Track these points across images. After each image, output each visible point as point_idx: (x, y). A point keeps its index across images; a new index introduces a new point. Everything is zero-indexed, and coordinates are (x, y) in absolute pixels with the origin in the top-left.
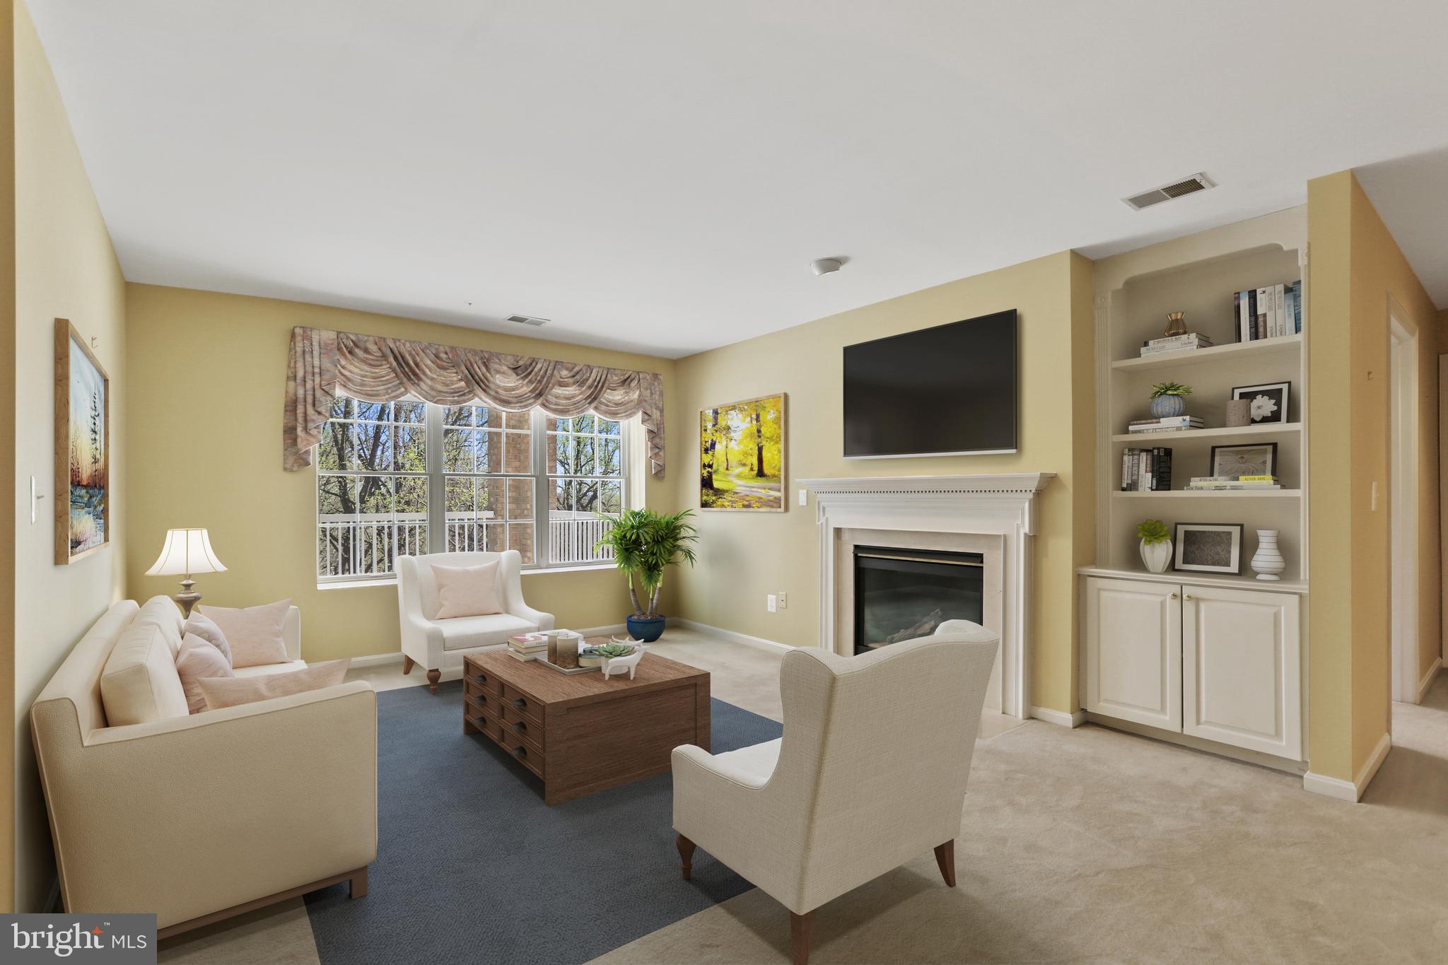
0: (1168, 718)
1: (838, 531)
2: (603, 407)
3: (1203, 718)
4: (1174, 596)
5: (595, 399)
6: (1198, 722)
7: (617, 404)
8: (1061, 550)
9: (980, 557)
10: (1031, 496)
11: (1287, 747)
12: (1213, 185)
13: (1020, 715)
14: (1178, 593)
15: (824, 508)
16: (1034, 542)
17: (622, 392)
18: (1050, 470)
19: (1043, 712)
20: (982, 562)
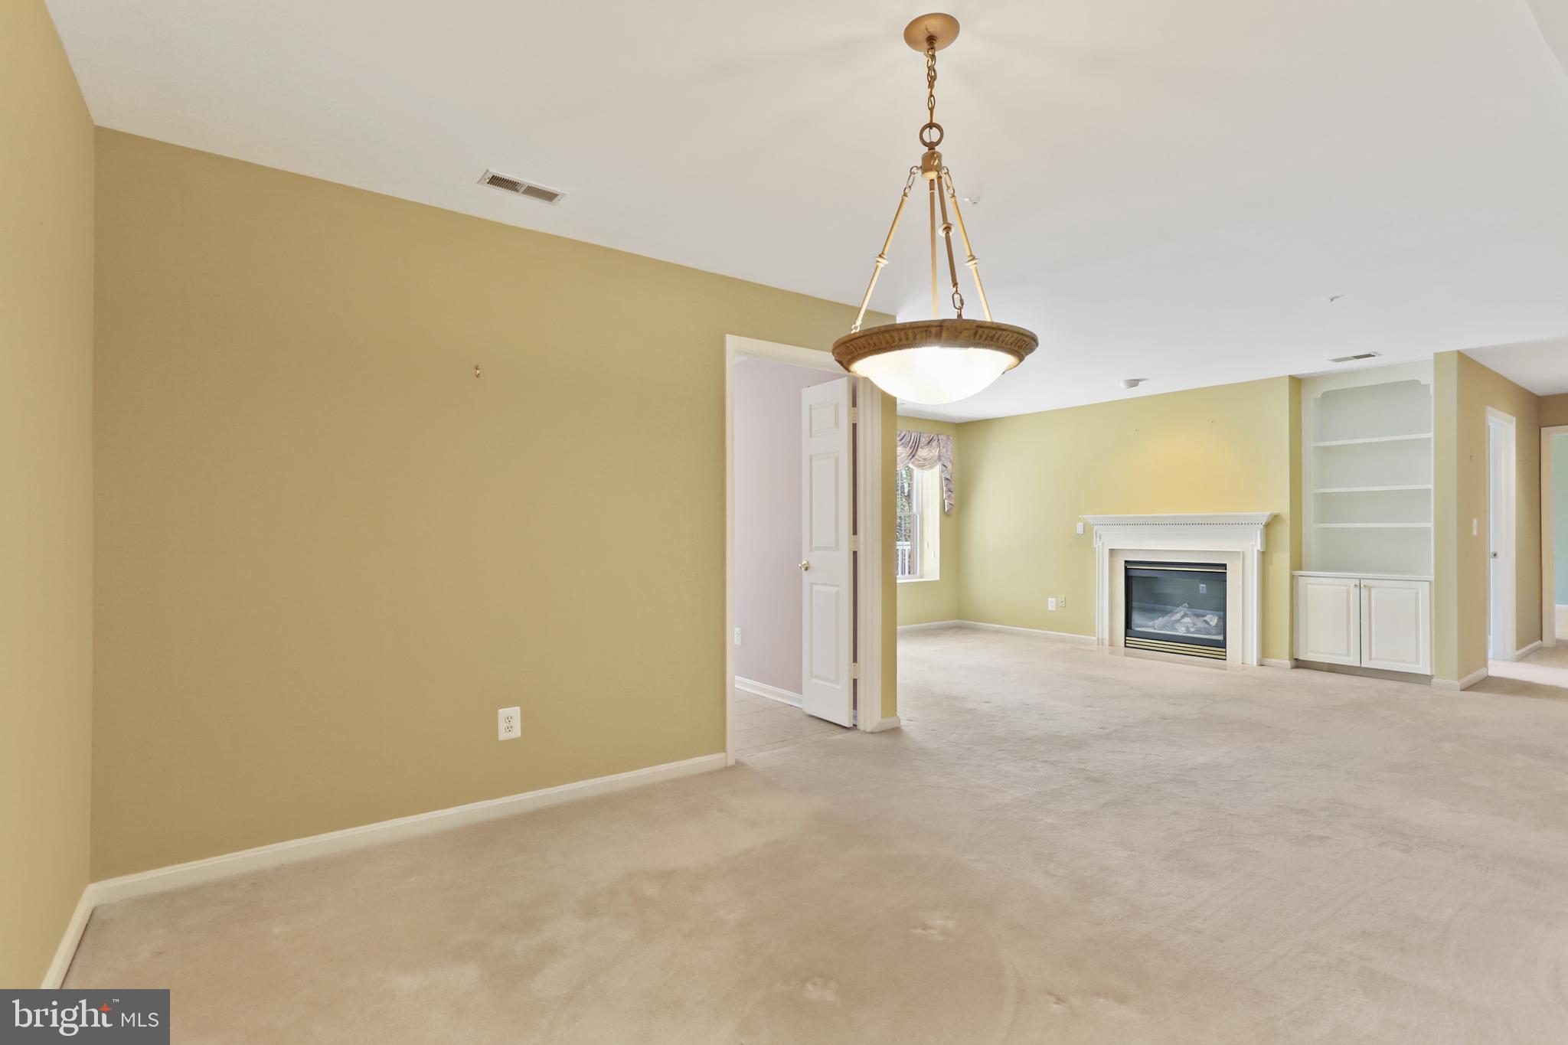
0: (1352, 658)
1: (1112, 551)
2: (917, 462)
3: (1374, 656)
4: (1355, 585)
5: (913, 456)
6: (1370, 659)
7: (925, 459)
8: (1282, 560)
9: (1224, 566)
10: (1262, 527)
11: (1423, 668)
12: (1380, 355)
13: (1255, 664)
14: (1358, 583)
15: (1100, 536)
16: (1264, 555)
17: (927, 450)
18: (1276, 512)
19: (1271, 661)
20: (1226, 569)
